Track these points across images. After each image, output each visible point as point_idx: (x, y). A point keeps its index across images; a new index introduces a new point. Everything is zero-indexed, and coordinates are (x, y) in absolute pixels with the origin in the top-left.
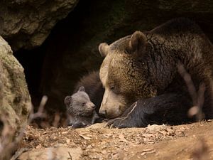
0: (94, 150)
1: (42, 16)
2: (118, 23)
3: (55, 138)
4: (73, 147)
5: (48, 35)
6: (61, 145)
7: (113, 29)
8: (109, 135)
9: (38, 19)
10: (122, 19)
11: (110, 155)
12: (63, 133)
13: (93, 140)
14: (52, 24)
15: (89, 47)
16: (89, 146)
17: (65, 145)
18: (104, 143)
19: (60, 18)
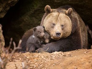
0: (32, 63)
1: (4, 5)
2: (36, 8)
3: (14, 57)
4: (22, 61)
5: (6, 13)
6: (17, 60)
7: (34, 11)
8: (37, 56)
9: (2, 6)
10: (38, 6)
11: (39, 65)
12: (18, 55)
13: (31, 58)
14: (8, 8)
15: (23, 18)
16: (29, 61)
17: (19, 60)
18: (35, 59)
19: (12, 6)
